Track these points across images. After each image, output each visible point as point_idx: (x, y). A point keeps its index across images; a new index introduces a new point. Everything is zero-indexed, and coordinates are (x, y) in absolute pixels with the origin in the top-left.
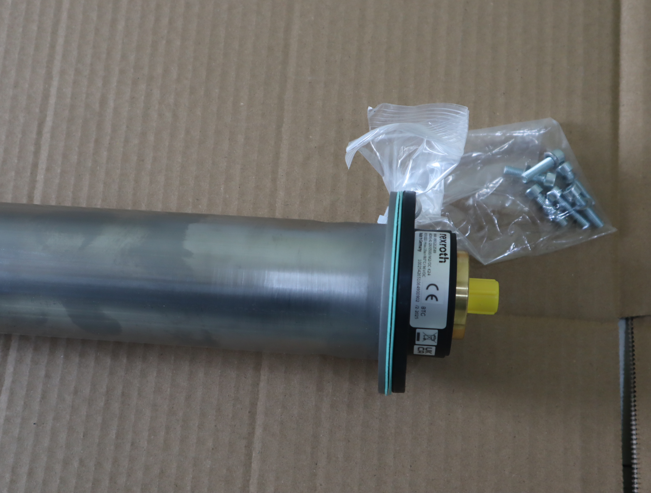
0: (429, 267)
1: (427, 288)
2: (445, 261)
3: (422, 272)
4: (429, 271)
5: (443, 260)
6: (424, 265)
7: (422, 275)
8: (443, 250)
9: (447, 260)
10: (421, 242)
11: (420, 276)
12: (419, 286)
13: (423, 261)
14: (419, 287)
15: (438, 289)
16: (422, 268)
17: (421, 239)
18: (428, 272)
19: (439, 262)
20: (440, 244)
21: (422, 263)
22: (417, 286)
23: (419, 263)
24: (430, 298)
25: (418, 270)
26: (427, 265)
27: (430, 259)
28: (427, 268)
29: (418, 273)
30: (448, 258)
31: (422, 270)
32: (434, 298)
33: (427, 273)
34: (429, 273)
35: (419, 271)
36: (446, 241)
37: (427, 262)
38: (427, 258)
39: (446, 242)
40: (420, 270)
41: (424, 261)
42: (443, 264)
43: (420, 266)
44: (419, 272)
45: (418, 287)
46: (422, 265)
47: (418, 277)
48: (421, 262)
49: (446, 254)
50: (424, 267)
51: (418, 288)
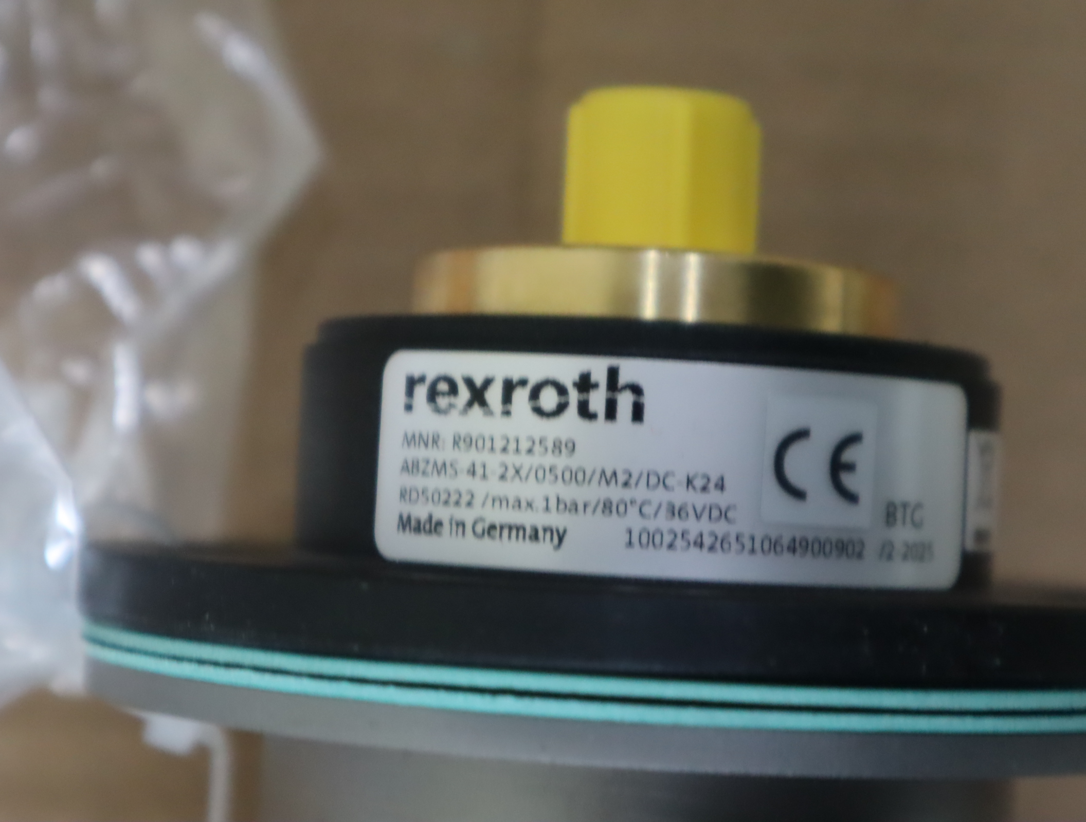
0: (669, 481)
1: (797, 494)
2: (636, 390)
3: (705, 526)
4: (699, 483)
5: (625, 401)
6: (663, 512)
7: (721, 528)
8: (549, 399)
9: (624, 378)
10: (492, 527)
11: (733, 539)
12: (786, 541)
13: (633, 519)
14: (794, 540)
15: (800, 435)
16: (677, 525)
17: (461, 525)
18: (704, 489)
19: (637, 427)
20: (507, 413)
21: (651, 525)
22: (787, 556)
23: (651, 539)
24: (848, 480)
25: (694, 551)
26: (659, 496)
27: (622, 478)
28: (680, 496)
29: (712, 548)
30: (613, 373)
31: (693, 527)
32: (848, 455)
33: (714, 497)
34: (711, 486)
35: (700, 544)
36: (479, 382)
37: (639, 493)
38: (615, 493)
39: (488, 382)
40: (692, 537)
41: (633, 511)
42: (648, 401)
43: (668, 539)
44: (707, 541)
45: (792, 549)
46: (663, 523)
47: (735, 546)
48: (645, 530)
49: (585, 384)
50: (675, 512)
51: (799, 550)
